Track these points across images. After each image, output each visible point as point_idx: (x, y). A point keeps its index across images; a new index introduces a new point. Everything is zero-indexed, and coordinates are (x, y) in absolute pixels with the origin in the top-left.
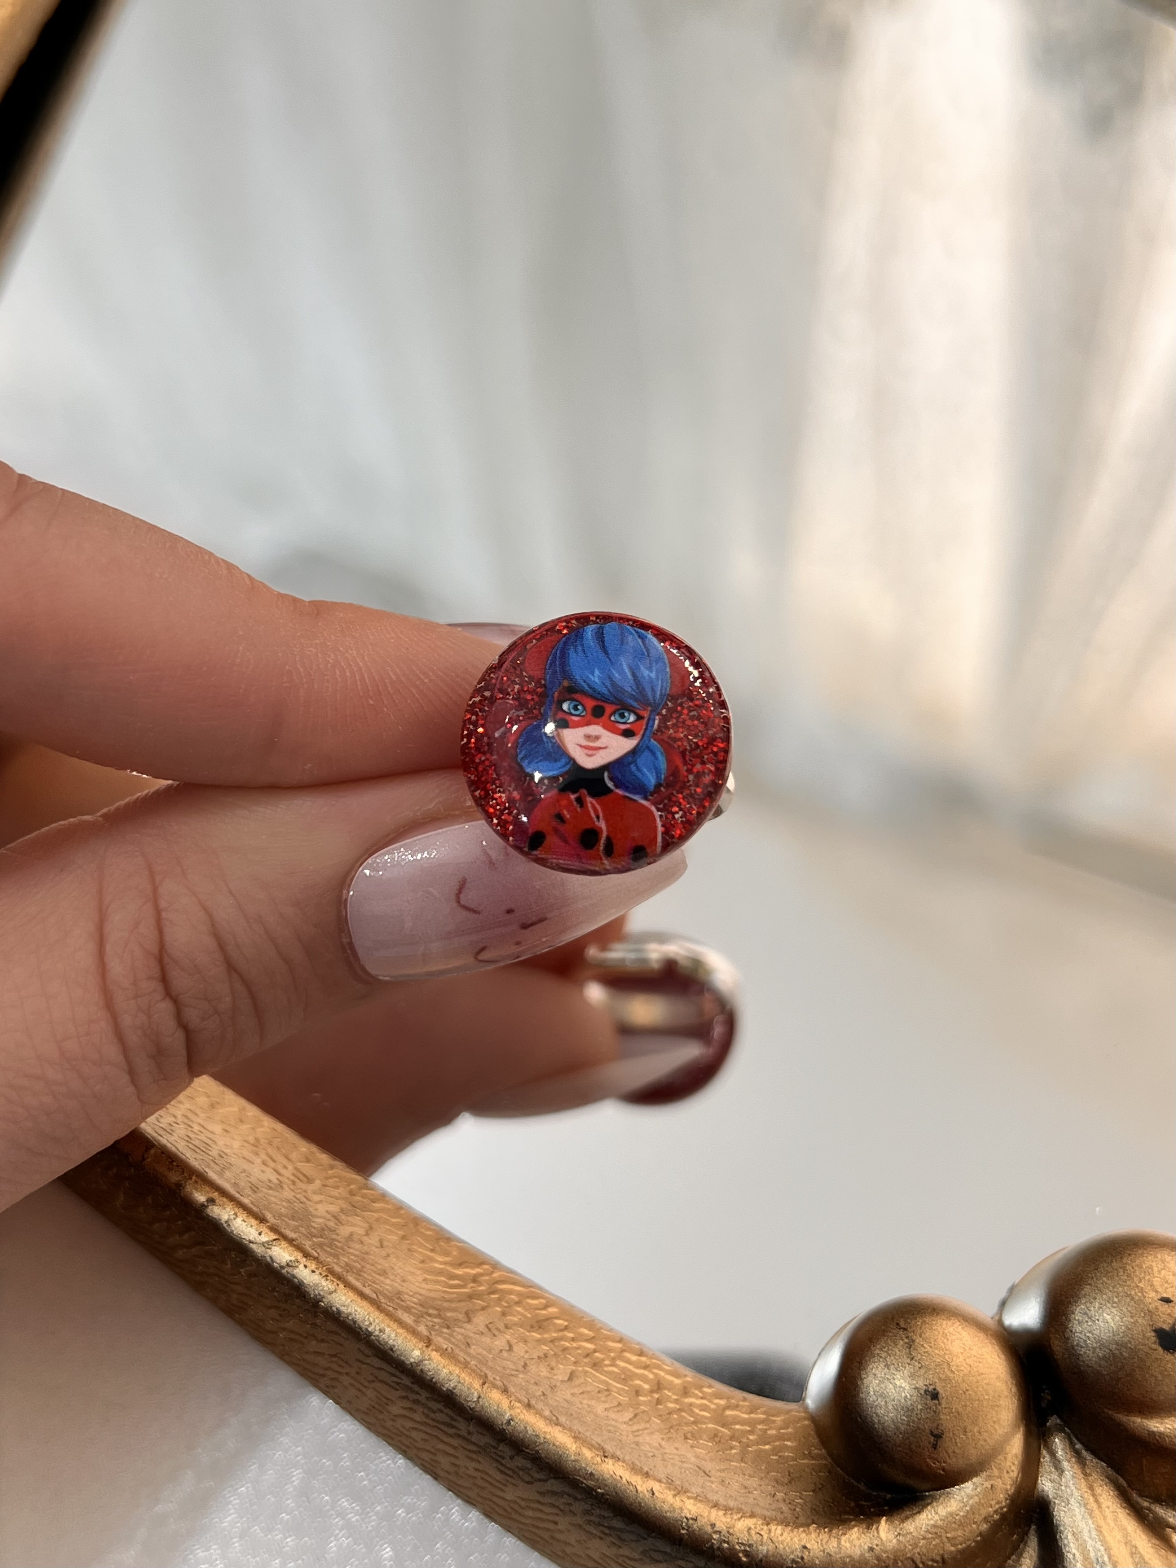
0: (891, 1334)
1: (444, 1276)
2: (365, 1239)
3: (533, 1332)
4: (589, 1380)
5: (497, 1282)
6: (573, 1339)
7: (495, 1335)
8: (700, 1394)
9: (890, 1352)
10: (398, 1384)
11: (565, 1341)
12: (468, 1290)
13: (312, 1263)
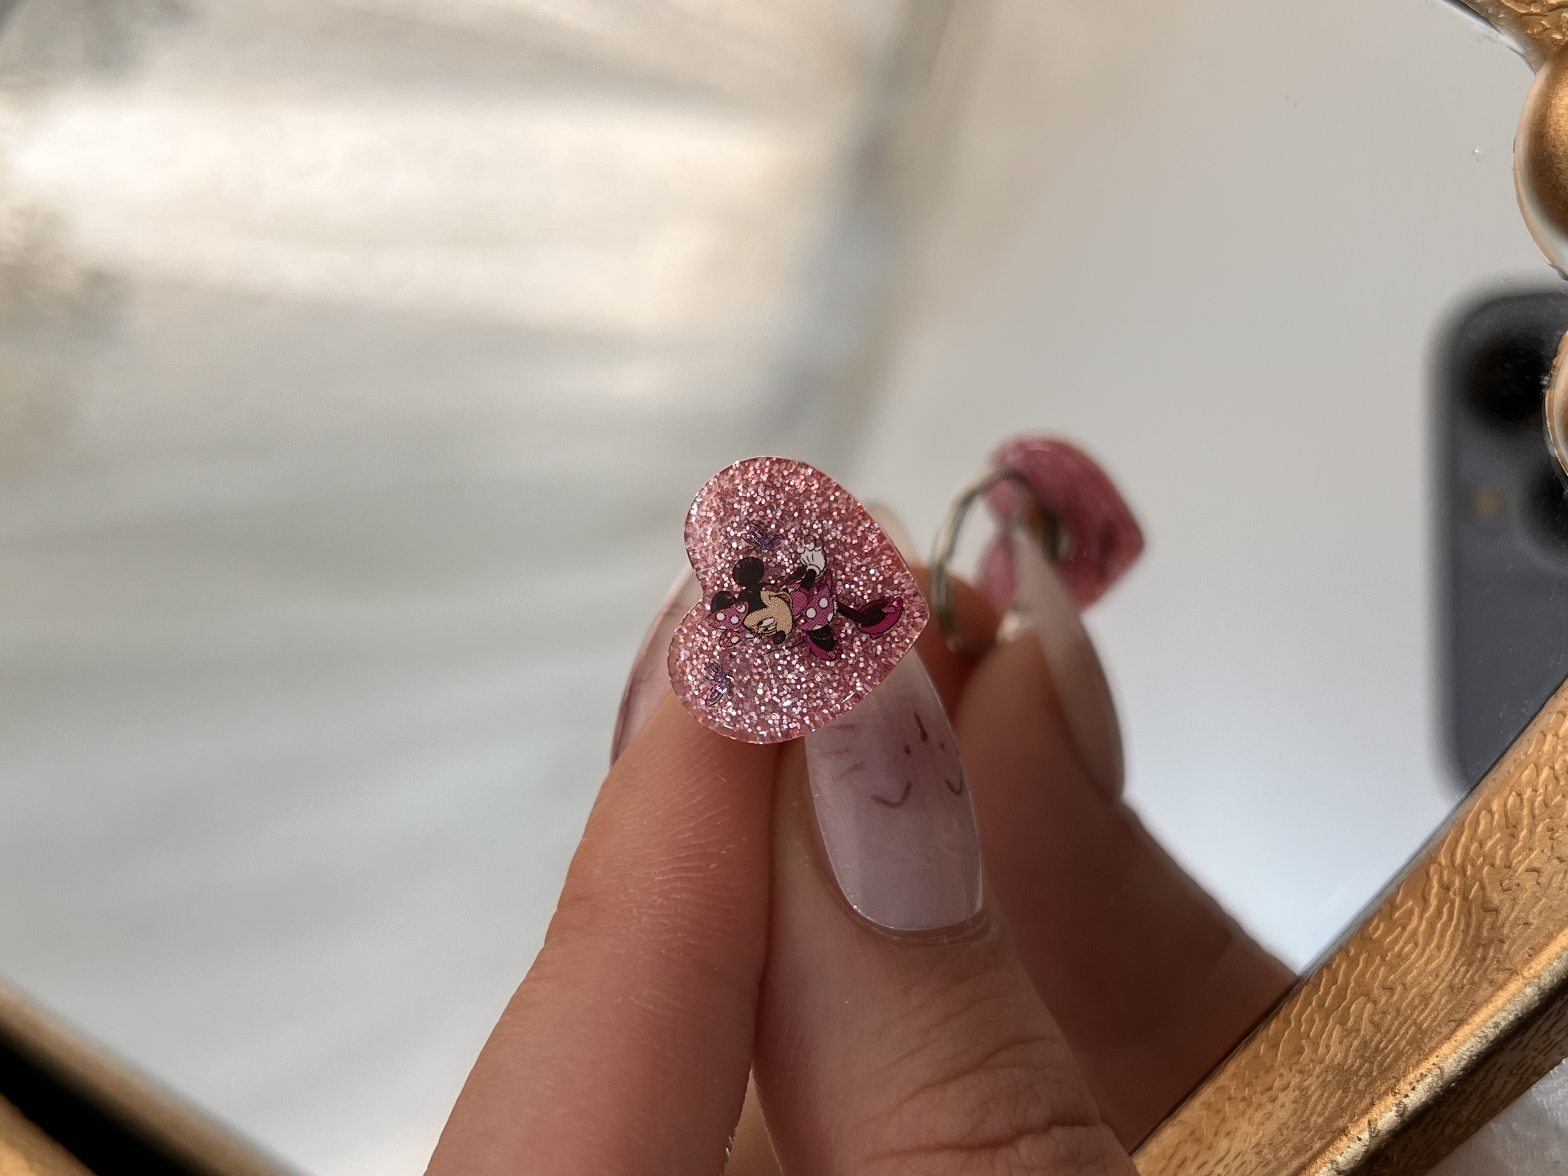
1: (1437, 923)
2: (1380, 1006)
3: (1518, 837)
5: (1453, 862)
6: (1535, 790)
11: (1535, 800)
12: (1458, 900)
13: (1404, 1087)
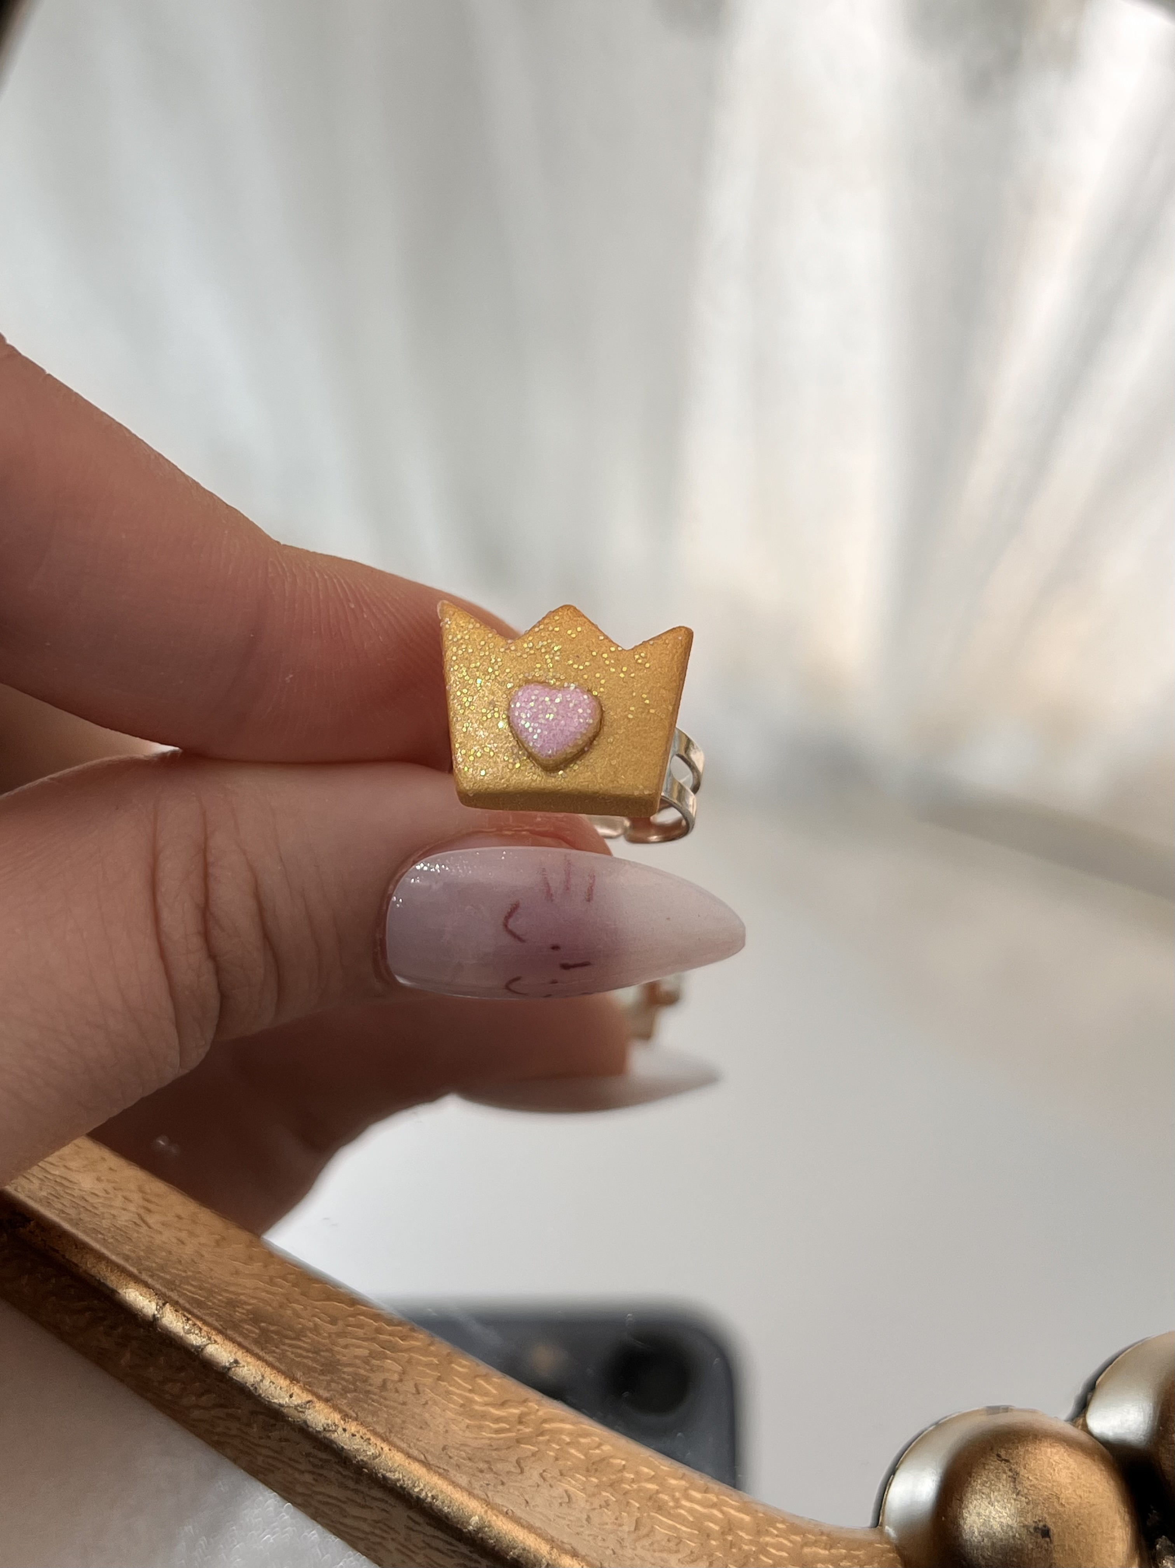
0: (992, 1467)
1: (488, 1420)
2: (400, 1386)
4: (657, 1527)
5: (545, 1421)
7: (551, 1486)
8: (775, 1532)
9: (993, 1487)
10: (454, 1552)
12: (514, 1434)
13: (353, 1427)
